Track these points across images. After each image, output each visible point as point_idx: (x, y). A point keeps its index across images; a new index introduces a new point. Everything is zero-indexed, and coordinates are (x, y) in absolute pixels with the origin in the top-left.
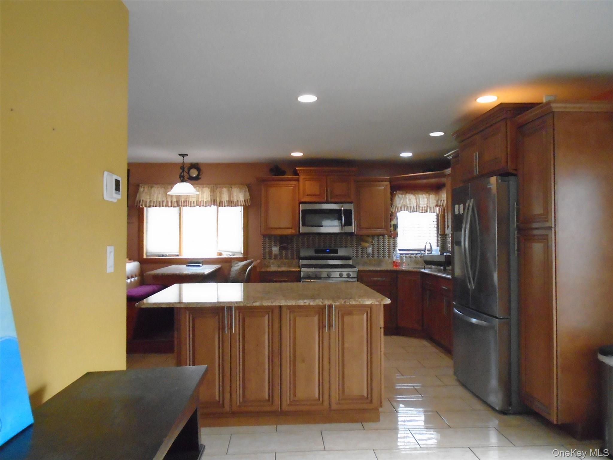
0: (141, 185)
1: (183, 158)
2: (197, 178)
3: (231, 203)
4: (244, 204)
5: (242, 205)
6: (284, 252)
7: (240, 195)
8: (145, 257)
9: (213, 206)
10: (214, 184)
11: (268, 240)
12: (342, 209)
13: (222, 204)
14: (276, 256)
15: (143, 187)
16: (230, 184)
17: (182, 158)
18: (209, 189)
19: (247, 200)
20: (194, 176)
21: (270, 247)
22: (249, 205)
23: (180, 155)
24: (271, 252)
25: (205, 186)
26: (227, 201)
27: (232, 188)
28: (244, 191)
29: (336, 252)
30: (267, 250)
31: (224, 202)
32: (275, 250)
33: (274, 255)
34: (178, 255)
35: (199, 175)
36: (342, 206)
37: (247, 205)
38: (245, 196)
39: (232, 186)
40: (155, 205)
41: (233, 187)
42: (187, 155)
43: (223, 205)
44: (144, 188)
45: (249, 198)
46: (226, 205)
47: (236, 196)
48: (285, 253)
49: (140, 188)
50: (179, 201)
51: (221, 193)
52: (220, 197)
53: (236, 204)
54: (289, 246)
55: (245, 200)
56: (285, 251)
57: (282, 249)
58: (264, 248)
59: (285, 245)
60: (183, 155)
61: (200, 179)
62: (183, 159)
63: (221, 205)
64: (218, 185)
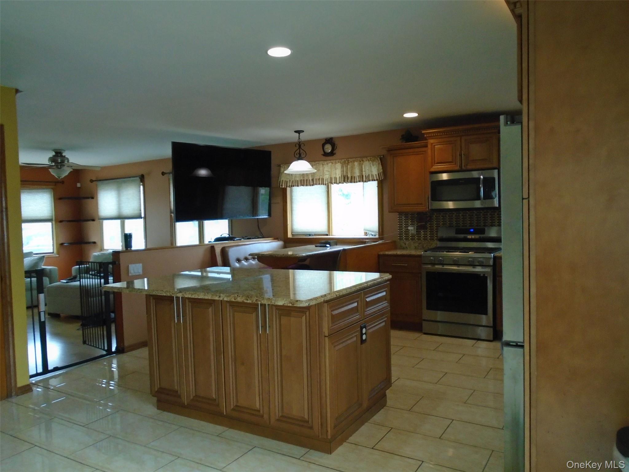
0: (282, 165)
1: (299, 134)
2: (332, 154)
3: (363, 179)
4: (378, 178)
5: (375, 179)
7: (374, 169)
8: (290, 235)
9: (344, 183)
10: (345, 159)
11: (404, 218)
12: (482, 177)
13: (355, 180)
14: (413, 236)
15: (283, 167)
16: (361, 158)
17: (298, 134)
18: (341, 164)
19: (380, 173)
20: (330, 151)
21: (407, 226)
22: (383, 179)
23: (296, 132)
24: (407, 231)
25: (337, 161)
26: (358, 176)
27: (363, 161)
28: (377, 163)
29: (482, 231)
30: (404, 229)
31: (356, 176)
32: (411, 229)
33: (411, 235)
34: (327, 235)
35: (333, 149)
36: (482, 174)
37: (381, 179)
38: (378, 170)
39: (363, 159)
41: (365, 159)
42: (303, 131)
43: (356, 181)
45: (382, 171)
46: (358, 180)
47: (368, 170)
48: (423, 233)
49: (281, 168)
50: (314, 179)
51: (353, 168)
52: (352, 172)
53: (368, 179)
54: (428, 225)
55: (378, 174)
56: (423, 230)
57: (419, 228)
58: (401, 227)
59: (424, 223)
60: (298, 132)
61: (335, 154)
62: (299, 136)
63: (353, 181)
64: (350, 159)
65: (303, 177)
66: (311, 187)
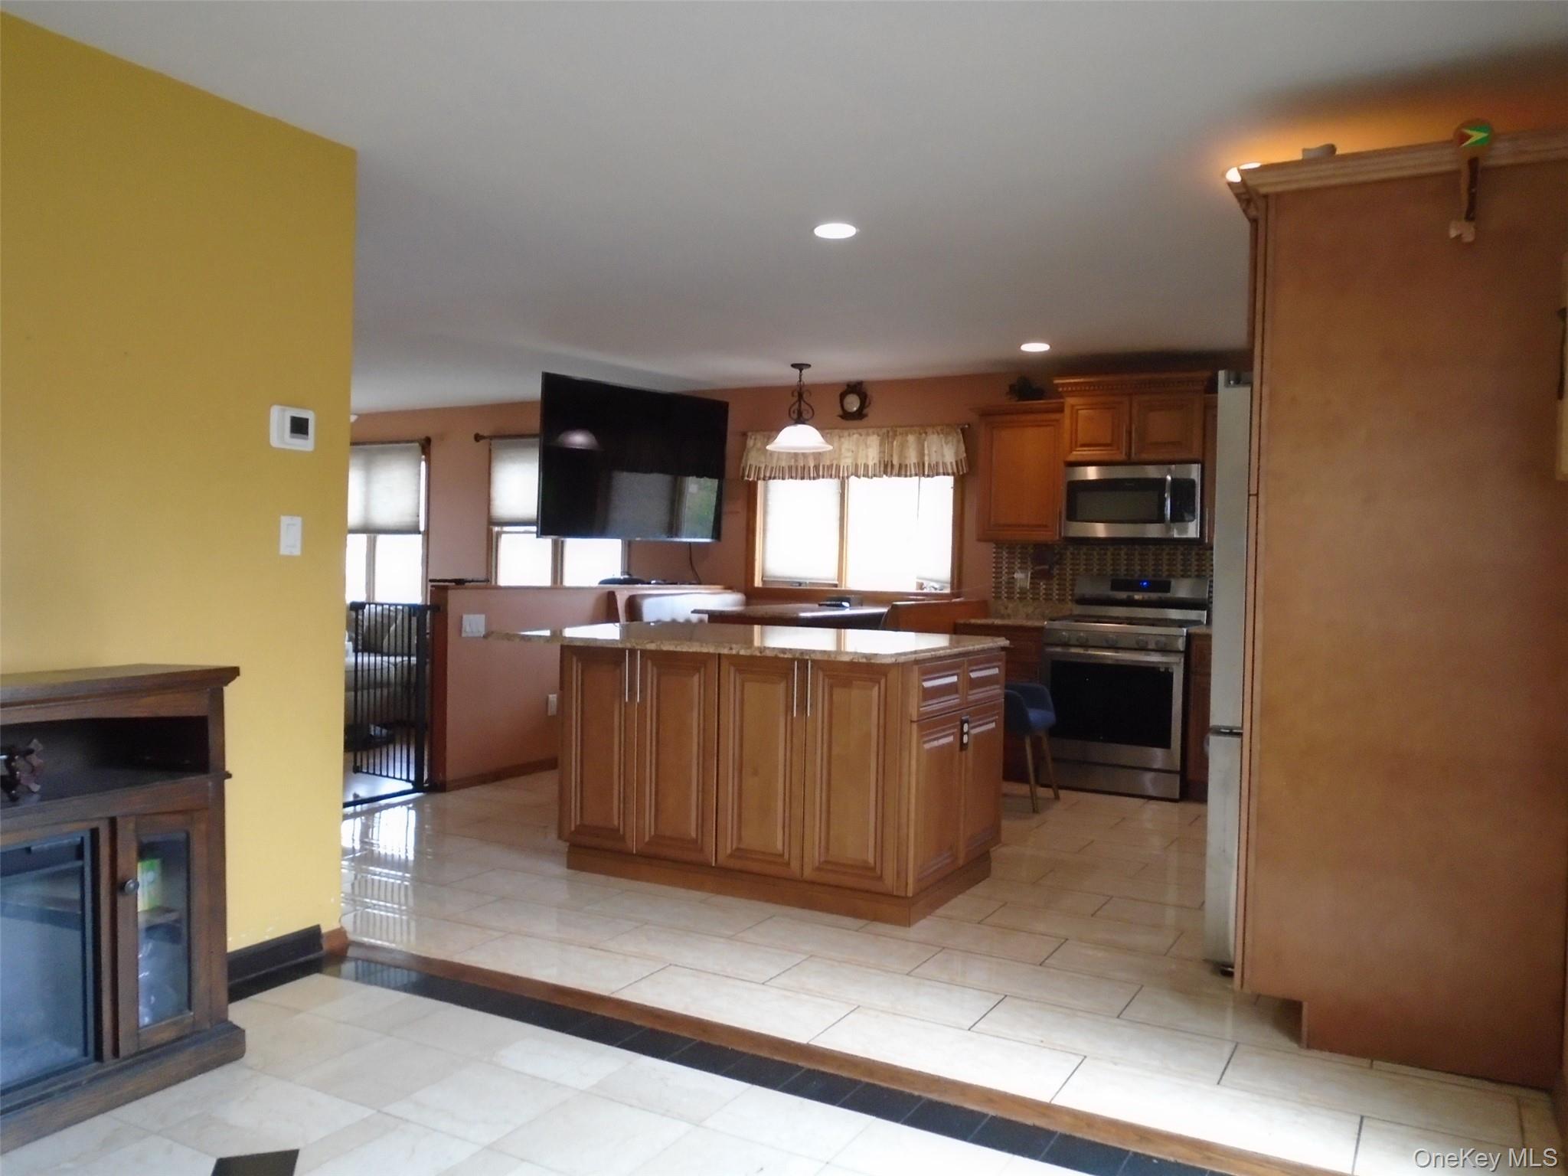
0: (750, 434)
1: (801, 372)
2: (859, 415)
3: (923, 470)
4: (955, 471)
5: (950, 471)
6: (1043, 585)
7: (947, 450)
8: (758, 583)
9: (884, 476)
10: (888, 427)
11: (1007, 555)
12: (1169, 478)
13: (906, 471)
14: (1023, 591)
15: (753, 437)
16: (923, 428)
17: (799, 372)
18: (879, 438)
19: (961, 460)
20: (855, 409)
21: (1011, 572)
22: (965, 472)
23: (794, 366)
24: (1011, 581)
25: (871, 431)
26: (914, 464)
27: (926, 433)
28: (955, 440)
29: (1166, 587)
30: (1004, 578)
31: (910, 464)
32: (1022, 578)
33: (1018, 590)
34: (836, 586)
35: (862, 407)
36: (1169, 472)
37: (961, 473)
38: (957, 454)
39: (927, 430)
40: (773, 475)
41: (930, 430)
42: (809, 366)
43: (908, 473)
44: (755, 439)
45: (965, 455)
46: (913, 472)
47: (936, 452)
48: (1044, 587)
49: (749, 439)
50: (819, 465)
51: (903, 446)
52: (902, 455)
53: (934, 472)
54: (1055, 571)
55: (957, 462)
56: (1045, 582)
57: (1037, 576)
58: (998, 574)
59: (1047, 567)
60: (800, 367)
61: (866, 416)
62: (800, 376)
63: (903, 473)
64: (898, 429)
65: (796, 461)
66: (812, 481)
